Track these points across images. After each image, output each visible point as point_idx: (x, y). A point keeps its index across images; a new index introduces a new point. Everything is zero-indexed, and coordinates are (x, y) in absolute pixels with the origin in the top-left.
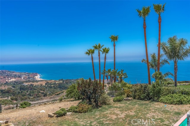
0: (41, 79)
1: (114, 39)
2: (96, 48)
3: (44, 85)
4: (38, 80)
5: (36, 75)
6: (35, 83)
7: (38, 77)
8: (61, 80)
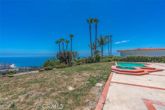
0: (15, 67)
1: (72, 36)
2: (61, 40)
3: (18, 70)
4: (13, 67)
5: (11, 64)
6: (10, 69)
7: (13, 66)
8: (30, 67)
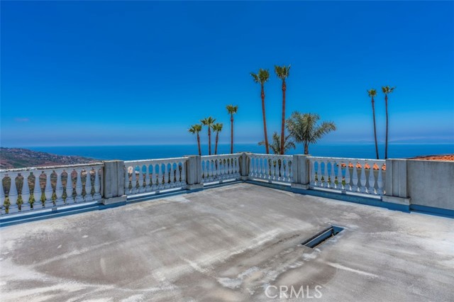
1: (232, 110)
2: (204, 122)
